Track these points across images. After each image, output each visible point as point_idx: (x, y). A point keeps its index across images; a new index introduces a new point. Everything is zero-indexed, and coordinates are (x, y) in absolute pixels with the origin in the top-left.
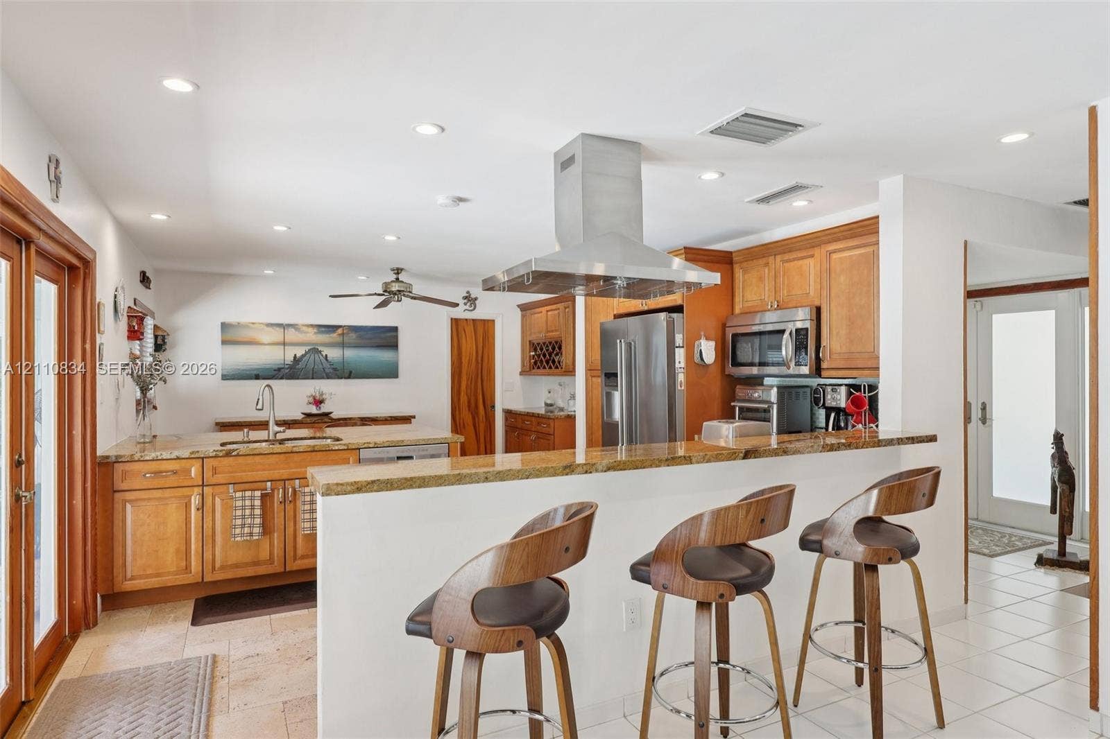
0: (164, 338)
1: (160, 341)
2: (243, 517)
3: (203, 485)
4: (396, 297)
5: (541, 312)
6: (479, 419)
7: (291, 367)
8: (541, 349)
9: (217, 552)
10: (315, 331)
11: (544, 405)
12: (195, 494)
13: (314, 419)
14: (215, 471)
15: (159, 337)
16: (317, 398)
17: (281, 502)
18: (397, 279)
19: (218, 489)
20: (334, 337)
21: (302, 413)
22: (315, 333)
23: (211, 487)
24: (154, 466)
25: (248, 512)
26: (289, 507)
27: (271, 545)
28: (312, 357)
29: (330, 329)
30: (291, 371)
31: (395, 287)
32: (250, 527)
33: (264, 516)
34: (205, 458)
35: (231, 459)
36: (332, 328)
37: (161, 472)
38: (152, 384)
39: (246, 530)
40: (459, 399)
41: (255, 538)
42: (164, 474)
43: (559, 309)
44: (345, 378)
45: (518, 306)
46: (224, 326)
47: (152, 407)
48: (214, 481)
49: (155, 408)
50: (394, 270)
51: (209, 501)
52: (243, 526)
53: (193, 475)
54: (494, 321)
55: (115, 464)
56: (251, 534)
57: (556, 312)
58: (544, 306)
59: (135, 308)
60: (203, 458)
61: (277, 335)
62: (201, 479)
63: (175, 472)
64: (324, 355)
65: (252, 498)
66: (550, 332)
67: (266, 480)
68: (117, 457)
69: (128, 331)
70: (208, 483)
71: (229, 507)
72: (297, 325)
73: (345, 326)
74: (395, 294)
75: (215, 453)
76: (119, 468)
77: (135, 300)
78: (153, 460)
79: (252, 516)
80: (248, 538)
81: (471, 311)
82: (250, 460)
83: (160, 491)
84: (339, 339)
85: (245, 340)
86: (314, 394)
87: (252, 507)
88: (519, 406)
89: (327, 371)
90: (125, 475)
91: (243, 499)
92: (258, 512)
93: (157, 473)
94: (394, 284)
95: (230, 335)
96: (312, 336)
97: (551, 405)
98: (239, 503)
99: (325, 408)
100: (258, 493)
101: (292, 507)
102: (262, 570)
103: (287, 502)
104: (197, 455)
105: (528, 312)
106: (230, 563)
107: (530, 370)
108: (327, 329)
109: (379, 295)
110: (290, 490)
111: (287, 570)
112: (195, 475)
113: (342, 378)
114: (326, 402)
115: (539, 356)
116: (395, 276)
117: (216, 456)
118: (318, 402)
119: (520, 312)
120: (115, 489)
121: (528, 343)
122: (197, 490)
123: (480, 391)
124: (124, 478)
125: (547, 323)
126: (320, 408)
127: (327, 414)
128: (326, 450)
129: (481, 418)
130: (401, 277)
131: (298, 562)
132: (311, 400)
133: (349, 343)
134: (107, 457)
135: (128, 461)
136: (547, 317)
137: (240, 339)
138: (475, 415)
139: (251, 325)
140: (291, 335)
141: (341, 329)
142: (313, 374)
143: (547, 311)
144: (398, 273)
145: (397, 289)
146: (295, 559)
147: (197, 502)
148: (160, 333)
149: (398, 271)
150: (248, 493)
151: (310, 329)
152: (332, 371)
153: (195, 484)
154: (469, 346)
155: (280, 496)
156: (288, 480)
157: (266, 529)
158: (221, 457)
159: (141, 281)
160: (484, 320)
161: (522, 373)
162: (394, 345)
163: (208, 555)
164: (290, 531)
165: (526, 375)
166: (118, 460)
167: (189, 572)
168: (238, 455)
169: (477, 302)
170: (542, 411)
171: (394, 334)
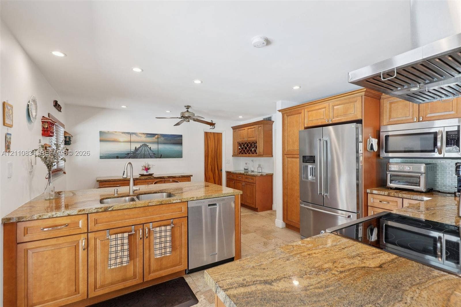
0: (70, 138)
1: (67, 140)
2: (116, 252)
3: (88, 233)
4: (187, 119)
5: (245, 129)
6: (215, 175)
7: (134, 153)
8: (244, 146)
9: (97, 276)
10: (145, 136)
11: (244, 169)
12: (82, 239)
13: (146, 177)
14: (96, 222)
15: (67, 138)
16: (147, 167)
17: (141, 238)
18: (188, 111)
19: (98, 234)
20: (154, 139)
21: (140, 174)
22: (145, 137)
23: (94, 233)
24: (50, 222)
25: (119, 248)
26: (146, 241)
27: (135, 266)
28: (144, 148)
29: (152, 136)
30: (134, 155)
31: (187, 115)
32: (121, 258)
33: (130, 250)
34: (90, 213)
35: (107, 213)
36: (153, 135)
37: (56, 226)
38: (54, 162)
39: (119, 260)
40: (208, 167)
41: (124, 265)
42: (59, 227)
43: (255, 128)
44: (159, 158)
45: (232, 127)
46: (101, 133)
47: (63, 172)
48: (96, 229)
49: (65, 173)
50: (186, 107)
51: (92, 242)
52: (116, 258)
53: (80, 226)
54: (222, 133)
55: (18, 223)
56: (122, 263)
57: (254, 129)
58: (246, 127)
59: (49, 118)
60: (88, 214)
61: (127, 138)
62: (86, 228)
63: (67, 225)
64: (149, 147)
65: (122, 238)
66: (249, 138)
67: (131, 224)
68: (19, 218)
69: (42, 130)
70: (91, 231)
71: (106, 245)
72: (136, 133)
73: (159, 134)
74: (187, 118)
75: (96, 210)
76: (21, 226)
77: (49, 114)
78: (50, 218)
79: (122, 250)
80: (120, 265)
81: (213, 129)
82: (120, 213)
83: (55, 239)
84: (156, 140)
85: (112, 140)
86: (145, 165)
87: (123, 244)
88: (232, 170)
89: (151, 154)
90: (26, 231)
91: (116, 239)
92: (126, 247)
93: (54, 227)
94: (186, 113)
95: (104, 137)
96: (144, 139)
97: (247, 169)
98: (113, 243)
99: (150, 172)
100: (126, 235)
101: (148, 241)
102: (128, 284)
103: (145, 238)
104: (83, 212)
105: (237, 130)
106: (107, 283)
107: (238, 154)
108: (150, 135)
109: (180, 118)
110: (147, 230)
111: (145, 281)
112: (82, 226)
113: (157, 158)
114: (151, 169)
115: (242, 148)
116: (186, 110)
117: (97, 212)
118: (147, 169)
119: (232, 130)
120: (18, 242)
121: (237, 143)
122: (84, 236)
123: (216, 164)
124: (26, 233)
125: (248, 133)
126: (148, 172)
127: (151, 175)
128: (169, 203)
129: (217, 175)
130: (189, 110)
131: (152, 275)
132: (144, 168)
133: (160, 142)
134: (10, 219)
135: (29, 220)
136: (248, 132)
137: (108, 139)
138: (214, 174)
139: (115, 133)
140: (134, 138)
141: (157, 135)
142: (144, 156)
143: (248, 129)
144: (188, 108)
145: (188, 115)
146: (150, 273)
147: (83, 244)
148: (67, 135)
149: (188, 107)
150: (120, 235)
151: (143, 135)
152: (153, 155)
153: (82, 232)
154: (212, 144)
155: (141, 234)
156: (145, 223)
157: (131, 257)
158: (101, 212)
159: (54, 106)
160: (218, 133)
161: (233, 156)
162: (180, 143)
163: (91, 280)
164: (147, 255)
165: (234, 156)
166: (20, 220)
167: (77, 293)
168: (113, 210)
169: (215, 125)
170: (243, 172)
171: (180, 138)
